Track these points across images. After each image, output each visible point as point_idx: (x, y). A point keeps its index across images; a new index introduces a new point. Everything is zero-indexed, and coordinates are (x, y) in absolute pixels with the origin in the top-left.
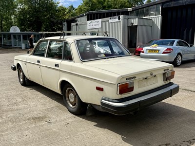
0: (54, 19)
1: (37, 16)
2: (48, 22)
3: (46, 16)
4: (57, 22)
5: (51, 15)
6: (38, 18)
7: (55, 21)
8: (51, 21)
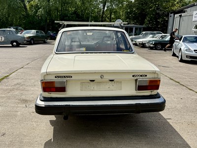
0: (161, 10)
1: (142, 9)
2: (153, 15)
3: (151, 8)
4: (164, 13)
5: (157, 7)
6: (143, 10)
7: (161, 13)
8: (156, 13)
